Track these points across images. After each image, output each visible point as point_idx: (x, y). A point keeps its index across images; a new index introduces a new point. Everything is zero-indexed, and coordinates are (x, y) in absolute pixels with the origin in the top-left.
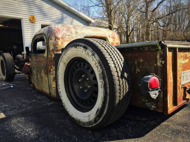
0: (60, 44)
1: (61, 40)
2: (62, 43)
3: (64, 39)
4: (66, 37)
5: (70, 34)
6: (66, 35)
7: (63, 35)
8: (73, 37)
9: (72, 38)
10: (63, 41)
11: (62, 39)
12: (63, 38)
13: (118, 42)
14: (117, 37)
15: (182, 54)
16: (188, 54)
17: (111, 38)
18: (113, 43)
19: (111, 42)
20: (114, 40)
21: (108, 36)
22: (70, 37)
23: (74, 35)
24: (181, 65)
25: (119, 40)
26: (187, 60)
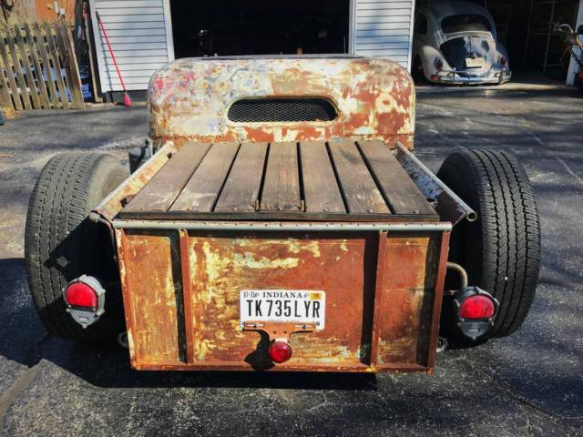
0: (160, 123)
1: (162, 111)
2: (165, 121)
3: (170, 109)
4: (175, 105)
5: (189, 95)
6: (176, 100)
7: (168, 99)
8: (194, 103)
9: (193, 106)
10: (166, 114)
11: (164, 108)
12: (167, 106)
13: (394, 111)
14: (394, 90)
15: (243, 243)
16: (293, 246)
17: (354, 100)
18: (358, 115)
19: (351, 114)
20: (366, 105)
21: (336, 94)
22: (187, 104)
23: (200, 96)
24: (236, 270)
25: (399, 103)
26: (291, 262)
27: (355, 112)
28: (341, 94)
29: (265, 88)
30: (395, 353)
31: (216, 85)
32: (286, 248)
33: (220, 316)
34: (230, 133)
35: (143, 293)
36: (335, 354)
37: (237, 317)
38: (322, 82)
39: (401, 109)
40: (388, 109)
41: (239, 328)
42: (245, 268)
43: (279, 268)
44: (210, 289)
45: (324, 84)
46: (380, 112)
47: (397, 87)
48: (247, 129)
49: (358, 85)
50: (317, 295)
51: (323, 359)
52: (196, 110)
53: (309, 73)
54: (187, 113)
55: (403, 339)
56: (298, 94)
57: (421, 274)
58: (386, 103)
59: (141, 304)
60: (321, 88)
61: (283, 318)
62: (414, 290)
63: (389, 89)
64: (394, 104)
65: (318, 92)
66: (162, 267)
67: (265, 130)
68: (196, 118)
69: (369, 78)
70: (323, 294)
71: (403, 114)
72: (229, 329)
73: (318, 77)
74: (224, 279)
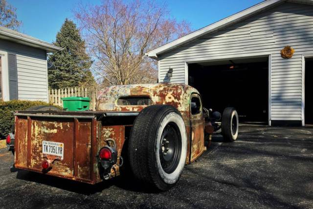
5: (106, 96)
6: (102, 98)
13: (173, 101)
14: (173, 93)
15: (44, 123)
16: (56, 124)
17: (157, 97)
18: (159, 102)
19: (156, 102)
20: (162, 99)
21: (151, 94)
22: (105, 99)
23: (108, 96)
24: (42, 133)
25: (175, 98)
26: (55, 131)
27: (158, 101)
28: (153, 95)
29: (128, 93)
30: (84, 173)
31: (114, 93)
32: (54, 125)
33: (38, 151)
34: (116, 109)
35: (21, 140)
36: (66, 171)
37: (41, 152)
38: (147, 90)
39: (176, 101)
40: (170, 101)
41: (42, 156)
42: (44, 132)
43: (52, 133)
44: (36, 139)
45: (147, 91)
46: (167, 101)
47: (175, 92)
48: (121, 108)
49: (160, 91)
50: (61, 145)
51: (63, 173)
52: (107, 101)
53: (143, 87)
54: (104, 102)
55: (86, 167)
56: (138, 95)
57: (90, 138)
58: (170, 98)
59: (20, 143)
60: (146, 92)
61: (53, 154)
62: (88, 145)
63: (171, 93)
64: (173, 98)
65: (145, 94)
66: (25, 131)
67: (127, 108)
68: (106, 104)
69: (164, 89)
70: (63, 144)
71: (177, 103)
72: (40, 156)
73: (146, 88)
74: (39, 136)
